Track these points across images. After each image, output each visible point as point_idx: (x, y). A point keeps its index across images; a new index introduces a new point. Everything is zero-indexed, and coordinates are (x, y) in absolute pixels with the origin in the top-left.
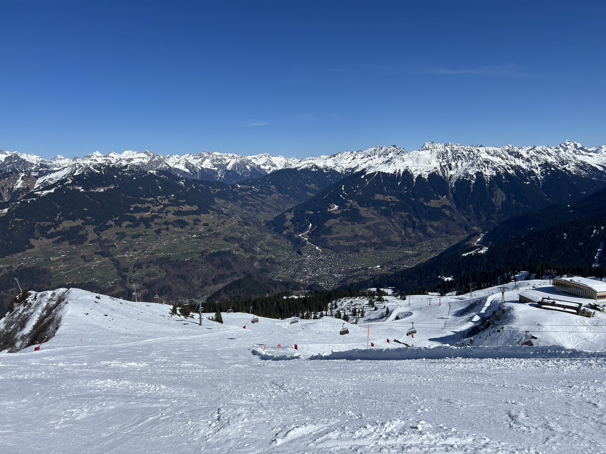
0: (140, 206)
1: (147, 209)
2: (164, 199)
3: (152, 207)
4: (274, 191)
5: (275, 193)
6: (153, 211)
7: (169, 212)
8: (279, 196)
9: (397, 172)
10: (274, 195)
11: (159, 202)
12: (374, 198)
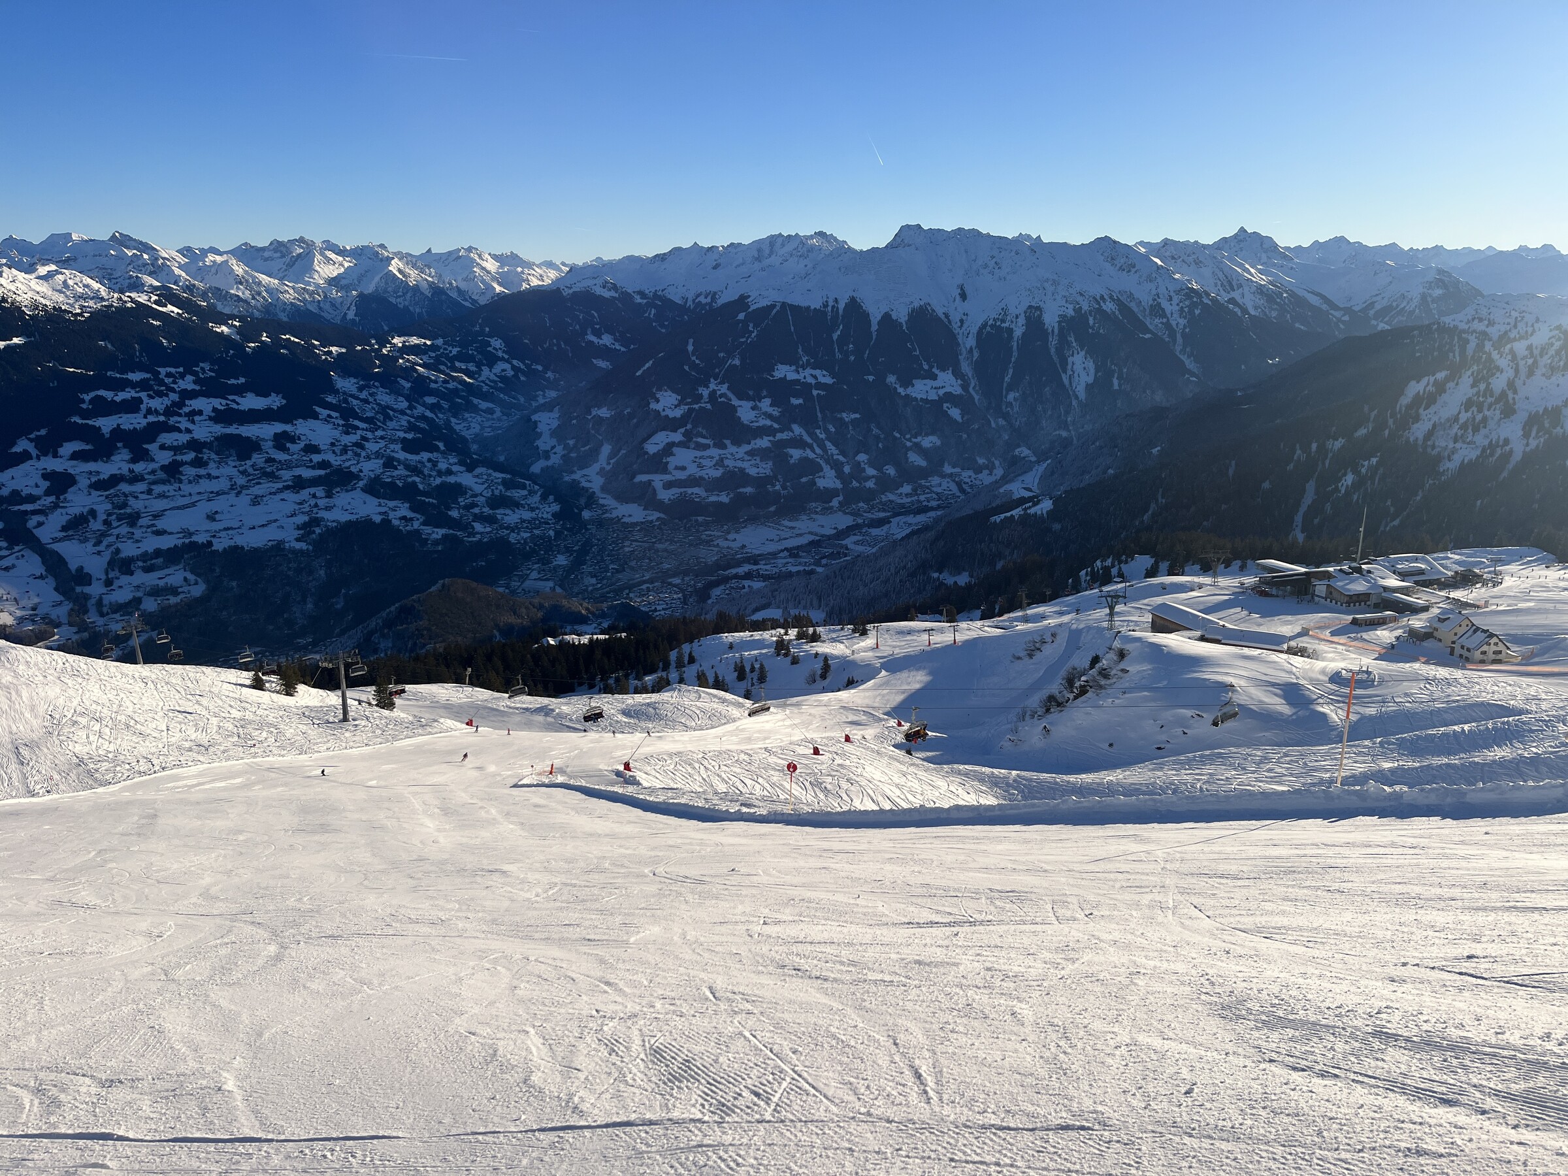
0: (108, 395)
1: (132, 406)
2: (182, 376)
3: (145, 399)
4: (500, 354)
5: (503, 359)
6: (149, 411)
7: (200, 413)
8: (513, 367)
9: (831, 303)
10: (500, 366)
11: (165, 384)
12: (773, 376)
